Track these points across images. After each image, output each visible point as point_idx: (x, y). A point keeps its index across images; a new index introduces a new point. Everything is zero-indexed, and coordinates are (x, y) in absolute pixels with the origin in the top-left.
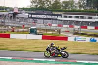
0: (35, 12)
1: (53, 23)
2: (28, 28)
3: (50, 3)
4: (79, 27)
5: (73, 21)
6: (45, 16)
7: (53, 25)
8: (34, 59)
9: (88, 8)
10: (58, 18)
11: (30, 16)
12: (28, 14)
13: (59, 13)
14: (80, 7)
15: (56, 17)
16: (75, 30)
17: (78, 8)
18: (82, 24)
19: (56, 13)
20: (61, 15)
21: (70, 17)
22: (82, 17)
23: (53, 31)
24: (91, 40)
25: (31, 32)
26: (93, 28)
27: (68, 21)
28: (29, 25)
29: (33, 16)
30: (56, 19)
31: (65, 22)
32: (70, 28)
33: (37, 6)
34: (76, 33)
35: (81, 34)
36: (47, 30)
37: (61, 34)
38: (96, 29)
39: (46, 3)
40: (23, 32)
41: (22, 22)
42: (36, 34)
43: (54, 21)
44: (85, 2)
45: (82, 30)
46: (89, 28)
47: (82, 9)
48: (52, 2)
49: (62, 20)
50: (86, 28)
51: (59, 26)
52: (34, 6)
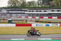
0: (10, 10)
1: (22, 16)
2: (7, 20)
3: (20, 3)
4: (38, 17)
5: (35, 14)
6: (17, 12)
7: (22, 17)
8: (12, 39)
9: (44, 5)
10: (25, 13)
11: (8, 12)
12: (6, 11)
13: (26, 9)
14: (39, 4)
15: (24, 12)
16: (36, 20)
17: (38, 6)
18: (40, 15)
19: (24, 9)
20: (27, 11)
21: (33, 11)
22: (40, 11)
23: (23, 21)
24: (46, 25)
25: (9, 22)
26: (47, 17)
27: (31, 14)
28: (7, 18)
29: (10, 12)
30: (24, 13)
31: (30, 15)
32: (33, 19)
33: (11, 5)
34: (37, 21)
35: (40, 22)
36: (18, 20)
37: (28, 22)
38: (49, 18)
39: (17, 4)
40: (4, 23)
41: (3, 16)
42: (12, 23)
43: (23, 14)
44: (42, 1)
45: (40, 19)
46: (44, 17)
47: (40, 6)
48: (21, 3)
49: (27, 14)
50: (43, 18)
51: (26, 17)
52: (10, 5)
